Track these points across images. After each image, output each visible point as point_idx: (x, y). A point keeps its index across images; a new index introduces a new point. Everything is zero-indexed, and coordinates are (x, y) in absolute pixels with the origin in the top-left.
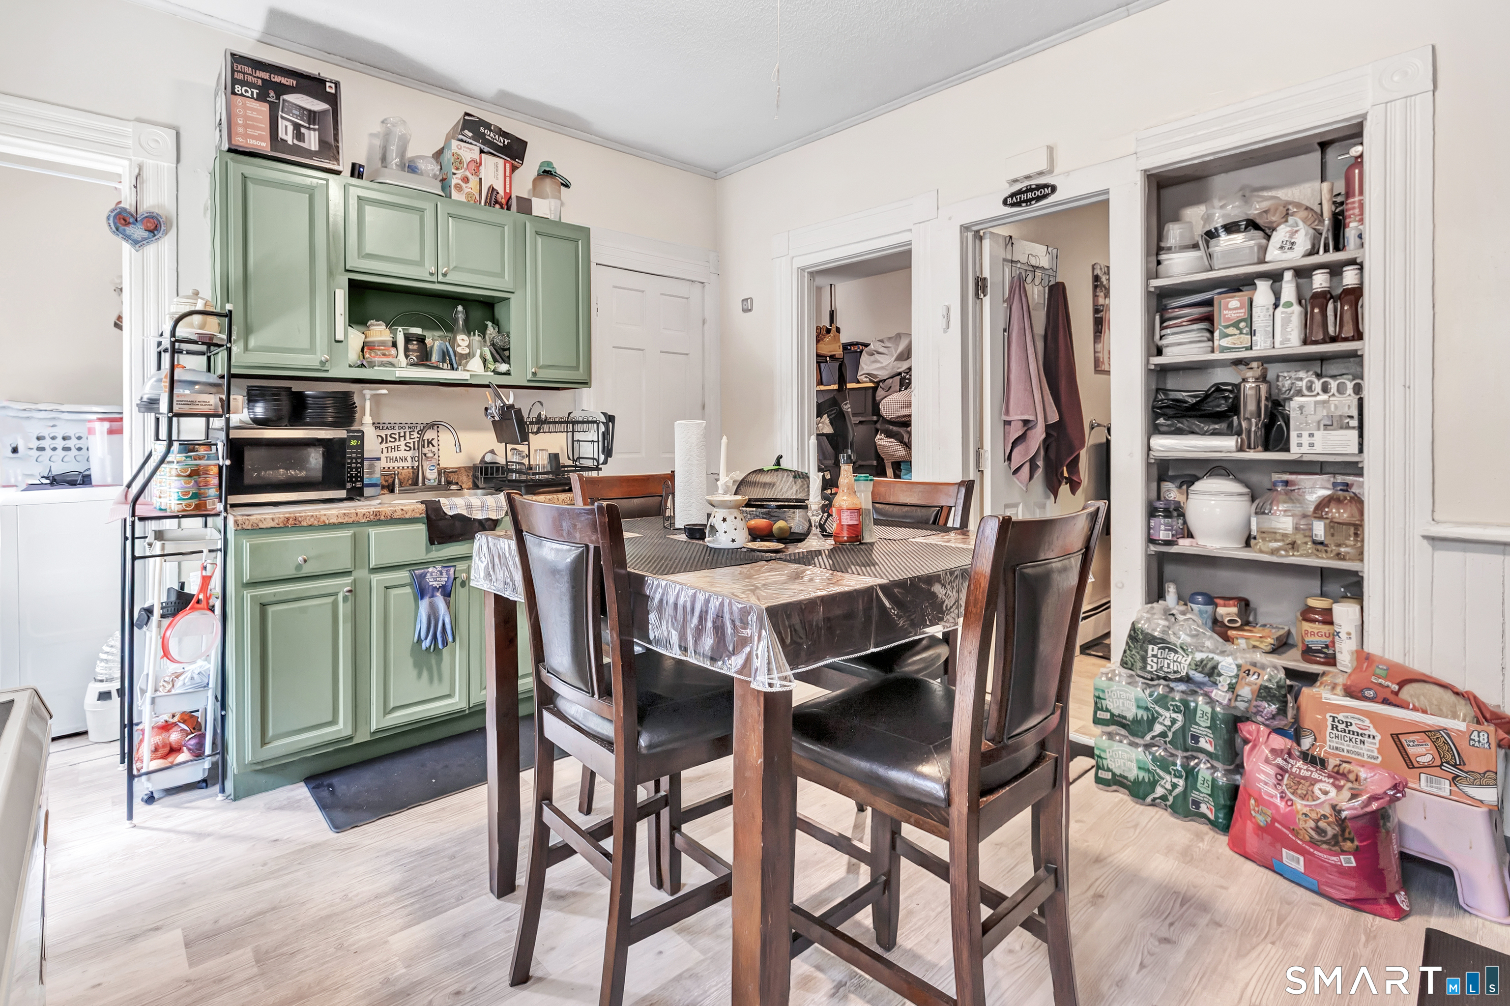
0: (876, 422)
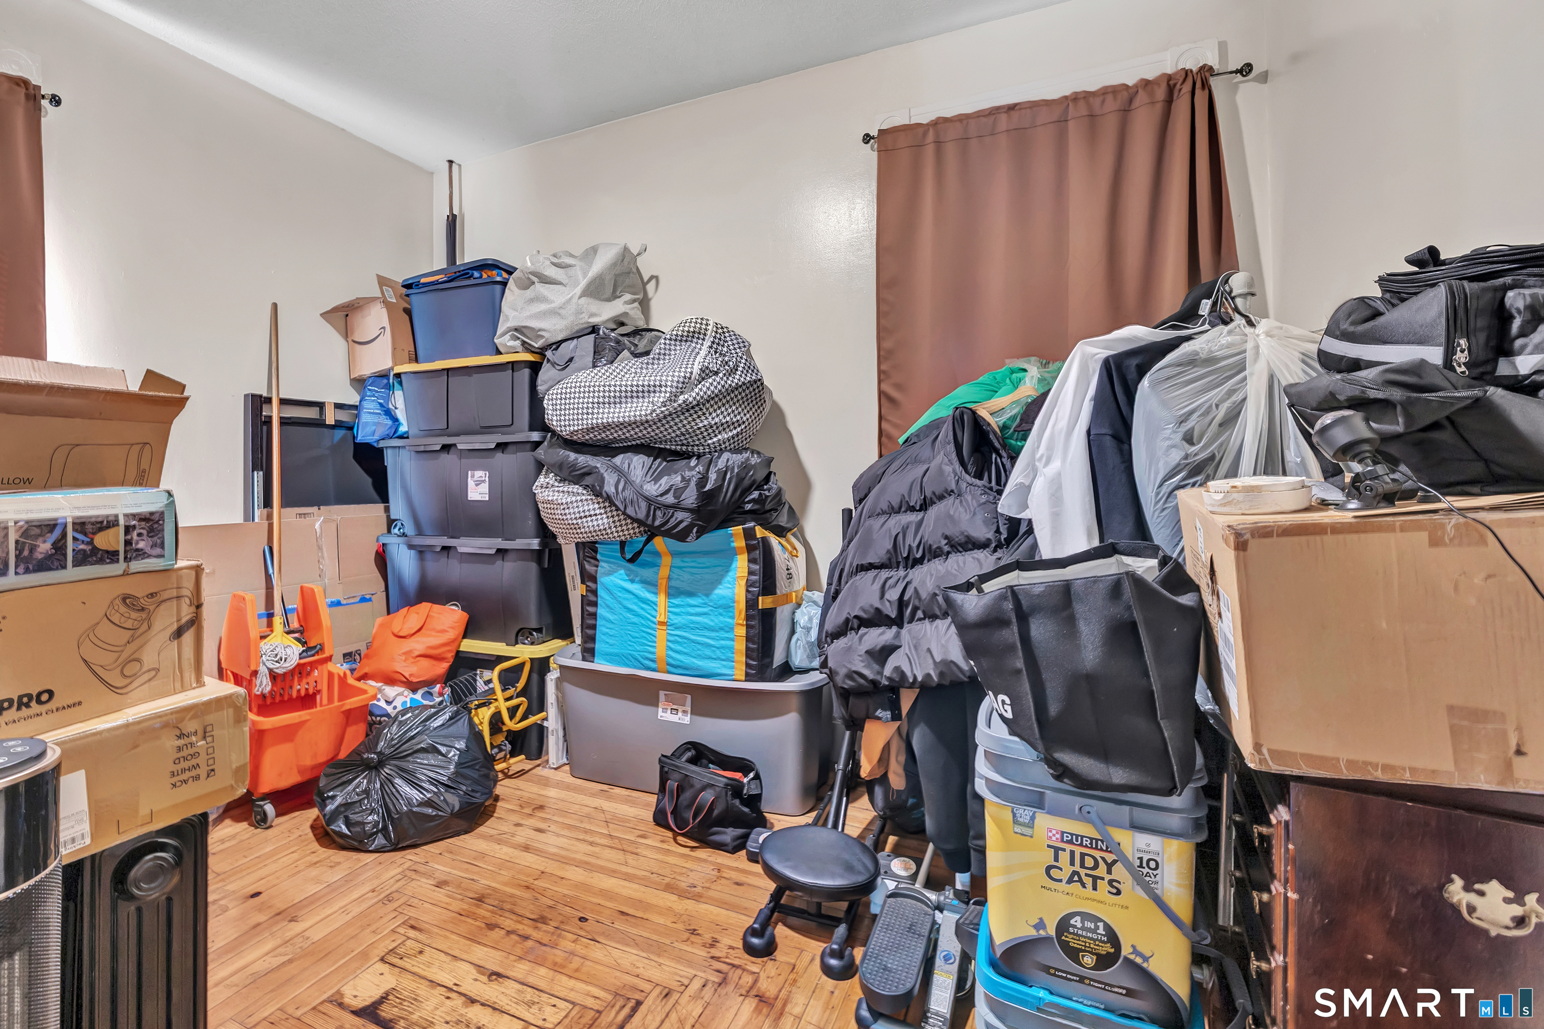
0: (537, 444)
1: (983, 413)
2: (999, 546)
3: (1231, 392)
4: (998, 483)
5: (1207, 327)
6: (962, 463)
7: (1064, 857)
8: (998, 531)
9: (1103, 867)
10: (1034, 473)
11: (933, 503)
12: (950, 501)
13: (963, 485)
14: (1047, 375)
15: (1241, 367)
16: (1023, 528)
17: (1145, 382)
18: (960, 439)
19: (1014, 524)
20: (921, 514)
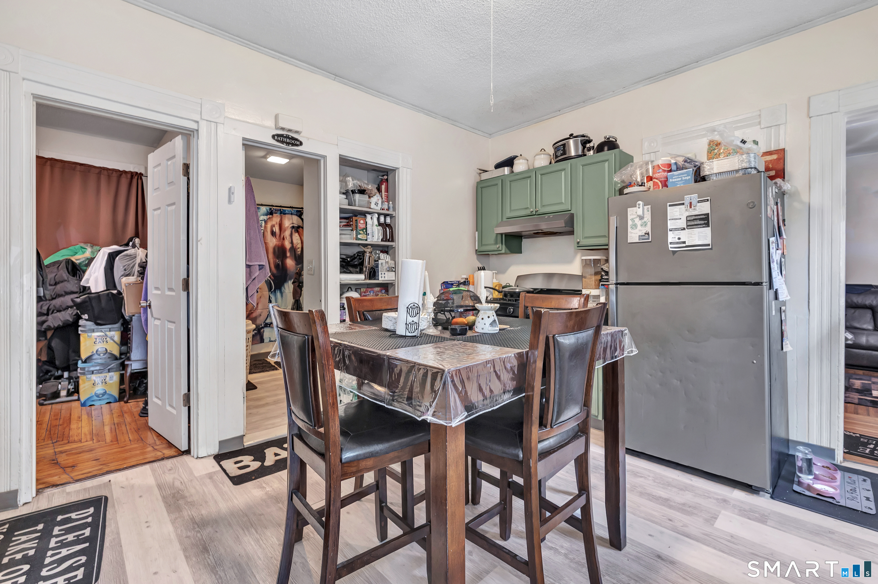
1: (74, 260)
2: (80, 293)
3: (134, 262)
4: (79, 277)
5: (131, 248)
6: (69, 273)
7: (98, 339)
8: (80, 289)
9: (105, 339)
10: (91, 275)
11: (59, 283)
12: (66, 282)
13: (70, 279)
14: (93, 251)
15: (136, 257)
16: (87, 288)
17: (117, 258)
18: (68, 266)
19: (85, 288)
20: (54, 287)
